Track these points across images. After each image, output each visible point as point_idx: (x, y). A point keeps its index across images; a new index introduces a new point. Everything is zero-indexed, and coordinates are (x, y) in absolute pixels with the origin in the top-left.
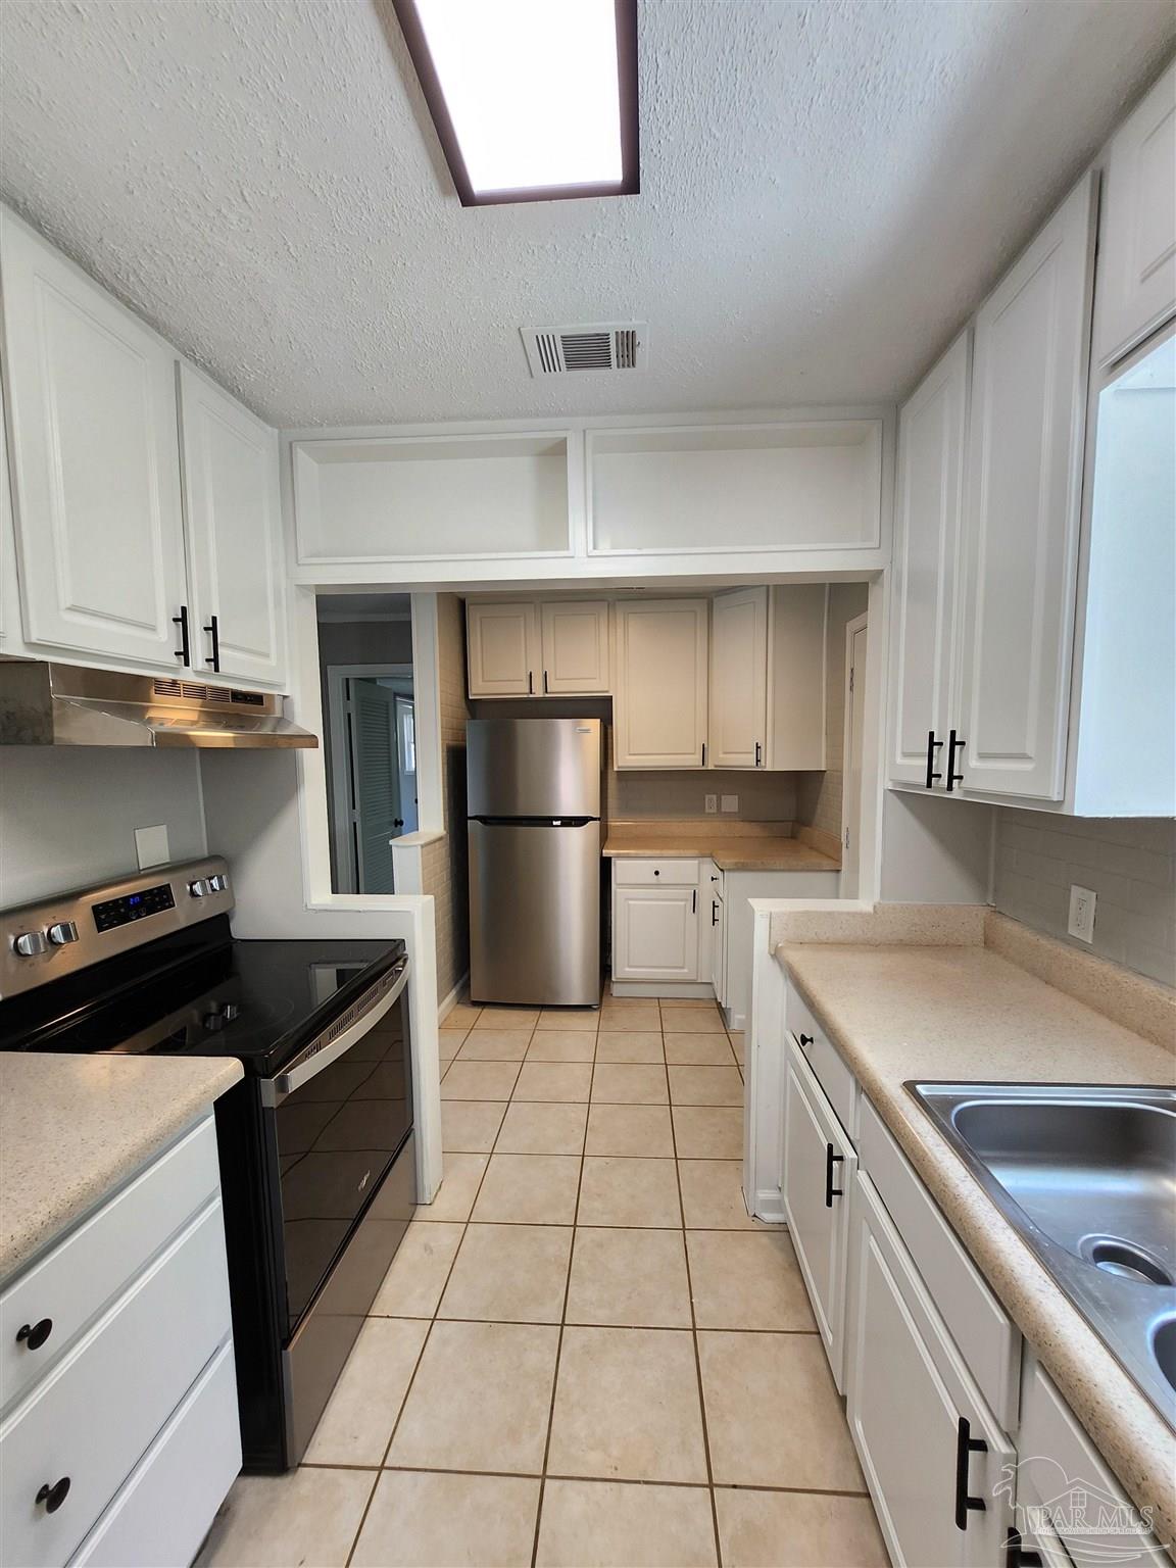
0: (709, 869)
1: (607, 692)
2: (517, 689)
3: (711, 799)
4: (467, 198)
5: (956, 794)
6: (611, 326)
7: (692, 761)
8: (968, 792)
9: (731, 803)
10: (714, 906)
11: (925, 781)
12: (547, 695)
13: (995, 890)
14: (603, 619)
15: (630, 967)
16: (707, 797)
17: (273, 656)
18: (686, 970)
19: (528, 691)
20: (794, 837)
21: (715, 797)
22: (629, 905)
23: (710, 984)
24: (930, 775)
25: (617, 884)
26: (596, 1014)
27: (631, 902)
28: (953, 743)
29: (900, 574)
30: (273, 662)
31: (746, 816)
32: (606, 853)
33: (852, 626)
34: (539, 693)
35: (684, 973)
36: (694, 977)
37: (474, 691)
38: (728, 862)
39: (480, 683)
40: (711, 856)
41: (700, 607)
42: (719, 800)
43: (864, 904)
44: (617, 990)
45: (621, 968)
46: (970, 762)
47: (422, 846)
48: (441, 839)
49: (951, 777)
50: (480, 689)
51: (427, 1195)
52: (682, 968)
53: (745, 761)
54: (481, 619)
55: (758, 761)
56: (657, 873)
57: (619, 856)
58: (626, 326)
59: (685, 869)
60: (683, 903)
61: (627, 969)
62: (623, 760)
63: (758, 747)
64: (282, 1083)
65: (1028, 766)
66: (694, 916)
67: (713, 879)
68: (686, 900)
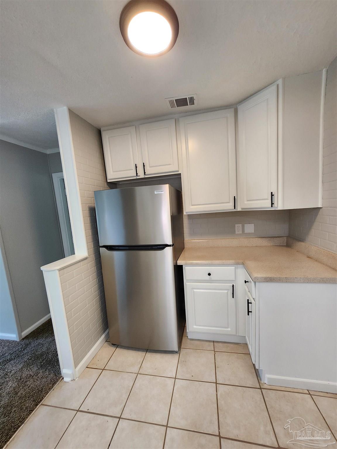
0: (242, 274)
1: (178, 171)
2: (130, 174)
3: (238, 227)
7: (229, 207)
10: (248, 303)
12: (146, 177)
16: (236, 225)
18: (229, 329)
19: (135, 175)
21: (241, 225)
22: (194, 291)
25: (187, 280)
26: (176, 356)
32: (179, 263)
34: (141, 175)
37: (109, 178)
38: (258, 276)
39: (112, 173)
40: (243, 264)
41: (230, 114)
48: (86, 259)
50: (112, 176)
52: (228, 328)
53: (263, 204)
54: (109, 138)
55: (272, 204)
56: (209, 274)
57: (187, 265)
59: (227, 272)
60: (226, 291)
61: (195, 327)
63: (272, 195)
66: (234, 300)
67: (246, 282)
68: (228, 290)
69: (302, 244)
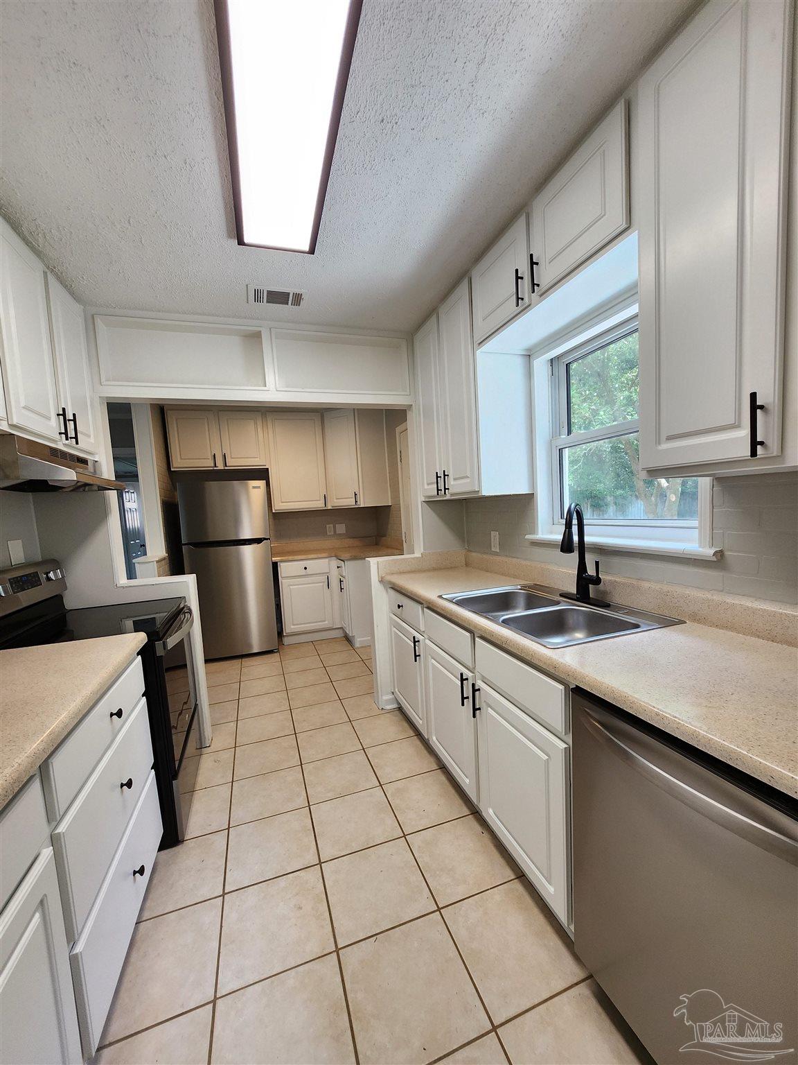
0: (334, 563)
1: (264, 466)
2: (207, 464)
3: (330, 527)
4: (241, 242)
5: (448, 497)
6: (291, 290)
7: (319, 505)
8: (452, 495)
9: (341, 528)
10: (341, 581)
11: (436, 493)
12: (226, 468)
13: (468, 541)
14: (259, 423)
15: (293, 625)
16: (327, 526)
17: (92, 436)
18: (326, 622)
19: (213, 465)
20: (377, 544)
21: (332, 525)
22: (290, 589)
23: (342, 628)
24: (438, 490)
25: (282, 577)
26: (277, 655)
27: (291, 587)
28: (445, 475)
29: (419, 406)
30: (92, 440)
31: (350, 535)
32: (274, 559)
33: (398, 430)
34: (220, 466)
35: (326, 624)
36: (331, 626)
37: (174, 466)
38: (346, 555)
39: (179, 460)
40: (335, 556)
41: (317, 418)
42: (335, 527)
43: (417, 554)
44: (286, 641)
45: (289, 627)
46: (451, 483)
47: (157, 562)
48: (164, 559)
49: (445, 489)
50: (178, 463)
51: (207, 741)
52: (324, 621)
53: (349, 502)
54: (177, 419)
55: (356, 502)
56: (306, 568)
57: (282, 561)
58: (298, 291)
59: (321, 565)
60: (321, 584)
61: (292, 627)
62: (278, 506)
63: (356, 495)
64: (165, 645)
65: (468, 480)
66: (328, 591)
67: (338, 567)
68: (323, 582)
69: (384, 538)
